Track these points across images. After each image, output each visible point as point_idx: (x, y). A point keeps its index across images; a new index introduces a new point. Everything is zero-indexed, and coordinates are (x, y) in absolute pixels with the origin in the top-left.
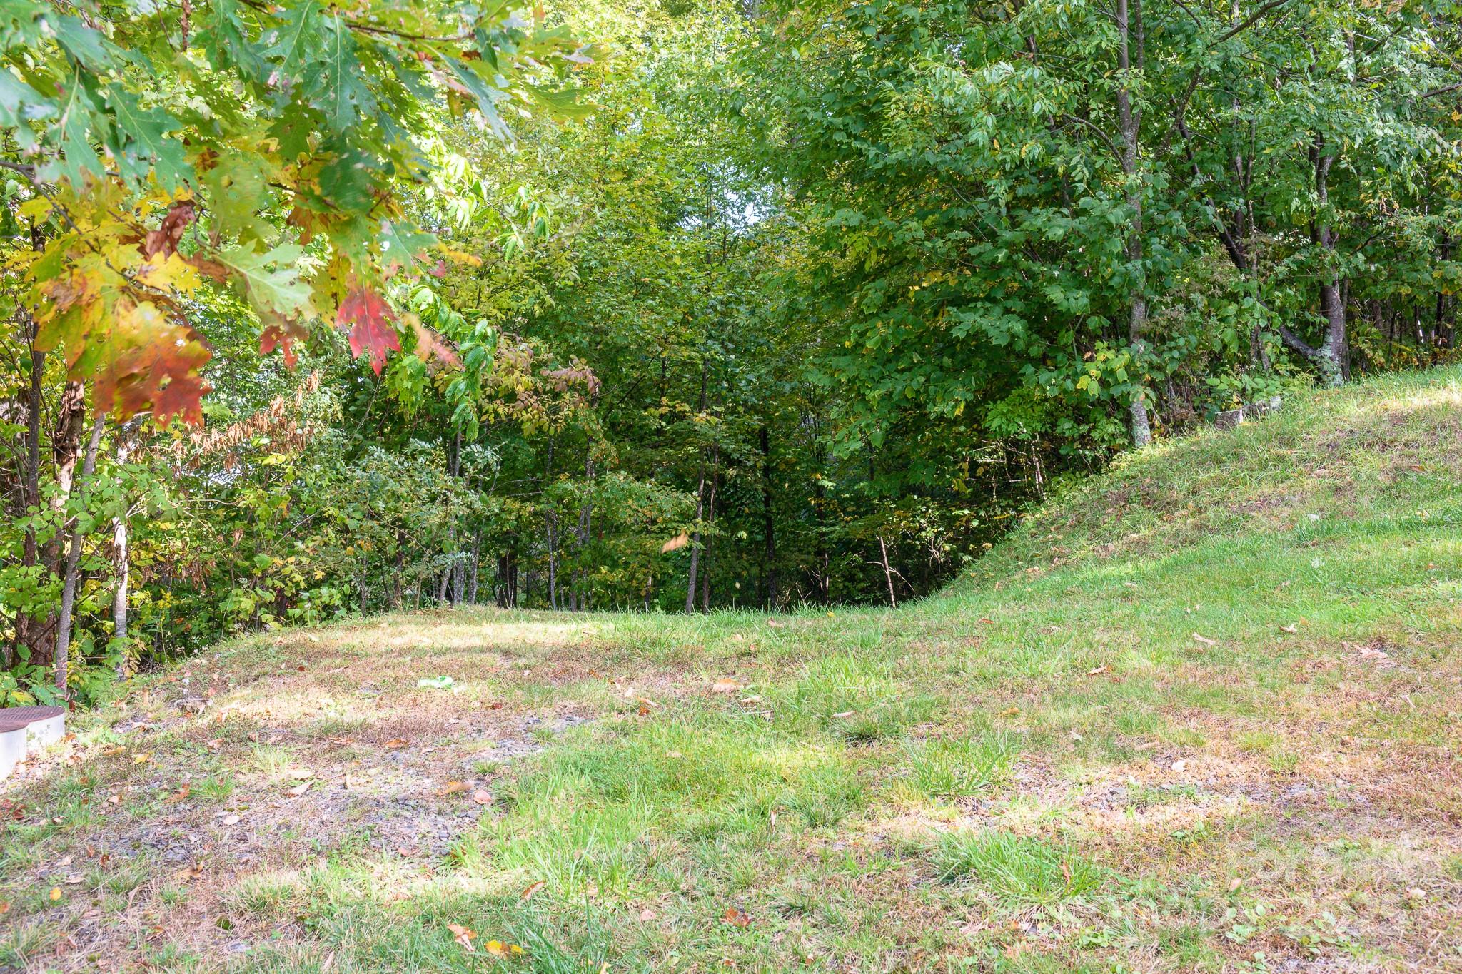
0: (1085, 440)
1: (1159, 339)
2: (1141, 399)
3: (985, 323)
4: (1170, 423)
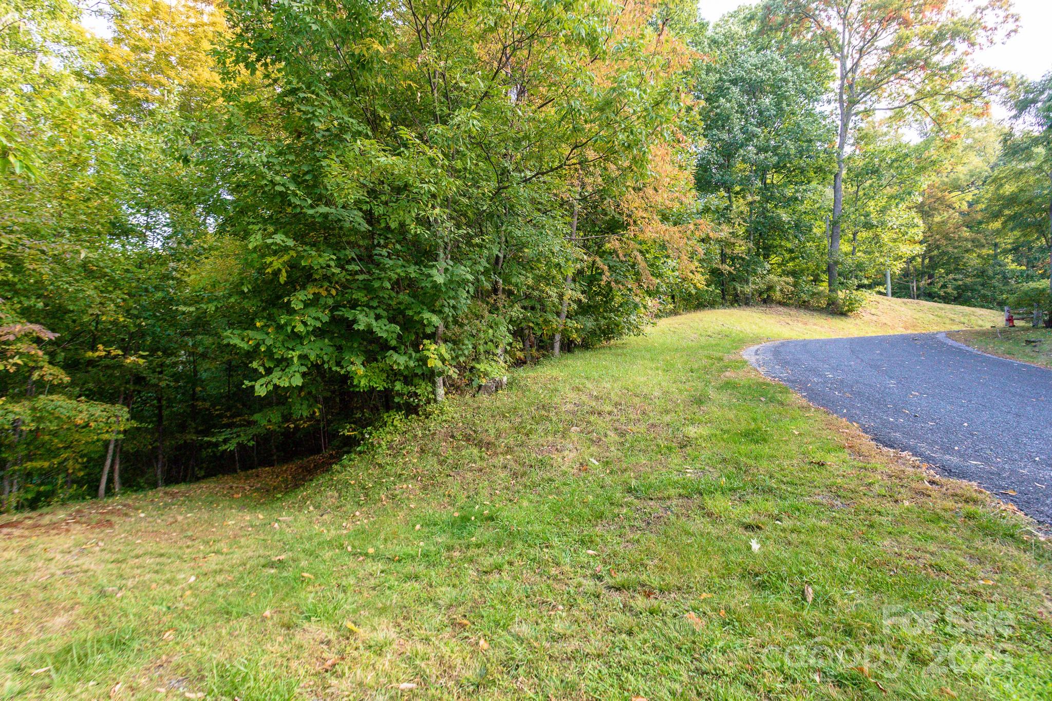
4: (453, 387)
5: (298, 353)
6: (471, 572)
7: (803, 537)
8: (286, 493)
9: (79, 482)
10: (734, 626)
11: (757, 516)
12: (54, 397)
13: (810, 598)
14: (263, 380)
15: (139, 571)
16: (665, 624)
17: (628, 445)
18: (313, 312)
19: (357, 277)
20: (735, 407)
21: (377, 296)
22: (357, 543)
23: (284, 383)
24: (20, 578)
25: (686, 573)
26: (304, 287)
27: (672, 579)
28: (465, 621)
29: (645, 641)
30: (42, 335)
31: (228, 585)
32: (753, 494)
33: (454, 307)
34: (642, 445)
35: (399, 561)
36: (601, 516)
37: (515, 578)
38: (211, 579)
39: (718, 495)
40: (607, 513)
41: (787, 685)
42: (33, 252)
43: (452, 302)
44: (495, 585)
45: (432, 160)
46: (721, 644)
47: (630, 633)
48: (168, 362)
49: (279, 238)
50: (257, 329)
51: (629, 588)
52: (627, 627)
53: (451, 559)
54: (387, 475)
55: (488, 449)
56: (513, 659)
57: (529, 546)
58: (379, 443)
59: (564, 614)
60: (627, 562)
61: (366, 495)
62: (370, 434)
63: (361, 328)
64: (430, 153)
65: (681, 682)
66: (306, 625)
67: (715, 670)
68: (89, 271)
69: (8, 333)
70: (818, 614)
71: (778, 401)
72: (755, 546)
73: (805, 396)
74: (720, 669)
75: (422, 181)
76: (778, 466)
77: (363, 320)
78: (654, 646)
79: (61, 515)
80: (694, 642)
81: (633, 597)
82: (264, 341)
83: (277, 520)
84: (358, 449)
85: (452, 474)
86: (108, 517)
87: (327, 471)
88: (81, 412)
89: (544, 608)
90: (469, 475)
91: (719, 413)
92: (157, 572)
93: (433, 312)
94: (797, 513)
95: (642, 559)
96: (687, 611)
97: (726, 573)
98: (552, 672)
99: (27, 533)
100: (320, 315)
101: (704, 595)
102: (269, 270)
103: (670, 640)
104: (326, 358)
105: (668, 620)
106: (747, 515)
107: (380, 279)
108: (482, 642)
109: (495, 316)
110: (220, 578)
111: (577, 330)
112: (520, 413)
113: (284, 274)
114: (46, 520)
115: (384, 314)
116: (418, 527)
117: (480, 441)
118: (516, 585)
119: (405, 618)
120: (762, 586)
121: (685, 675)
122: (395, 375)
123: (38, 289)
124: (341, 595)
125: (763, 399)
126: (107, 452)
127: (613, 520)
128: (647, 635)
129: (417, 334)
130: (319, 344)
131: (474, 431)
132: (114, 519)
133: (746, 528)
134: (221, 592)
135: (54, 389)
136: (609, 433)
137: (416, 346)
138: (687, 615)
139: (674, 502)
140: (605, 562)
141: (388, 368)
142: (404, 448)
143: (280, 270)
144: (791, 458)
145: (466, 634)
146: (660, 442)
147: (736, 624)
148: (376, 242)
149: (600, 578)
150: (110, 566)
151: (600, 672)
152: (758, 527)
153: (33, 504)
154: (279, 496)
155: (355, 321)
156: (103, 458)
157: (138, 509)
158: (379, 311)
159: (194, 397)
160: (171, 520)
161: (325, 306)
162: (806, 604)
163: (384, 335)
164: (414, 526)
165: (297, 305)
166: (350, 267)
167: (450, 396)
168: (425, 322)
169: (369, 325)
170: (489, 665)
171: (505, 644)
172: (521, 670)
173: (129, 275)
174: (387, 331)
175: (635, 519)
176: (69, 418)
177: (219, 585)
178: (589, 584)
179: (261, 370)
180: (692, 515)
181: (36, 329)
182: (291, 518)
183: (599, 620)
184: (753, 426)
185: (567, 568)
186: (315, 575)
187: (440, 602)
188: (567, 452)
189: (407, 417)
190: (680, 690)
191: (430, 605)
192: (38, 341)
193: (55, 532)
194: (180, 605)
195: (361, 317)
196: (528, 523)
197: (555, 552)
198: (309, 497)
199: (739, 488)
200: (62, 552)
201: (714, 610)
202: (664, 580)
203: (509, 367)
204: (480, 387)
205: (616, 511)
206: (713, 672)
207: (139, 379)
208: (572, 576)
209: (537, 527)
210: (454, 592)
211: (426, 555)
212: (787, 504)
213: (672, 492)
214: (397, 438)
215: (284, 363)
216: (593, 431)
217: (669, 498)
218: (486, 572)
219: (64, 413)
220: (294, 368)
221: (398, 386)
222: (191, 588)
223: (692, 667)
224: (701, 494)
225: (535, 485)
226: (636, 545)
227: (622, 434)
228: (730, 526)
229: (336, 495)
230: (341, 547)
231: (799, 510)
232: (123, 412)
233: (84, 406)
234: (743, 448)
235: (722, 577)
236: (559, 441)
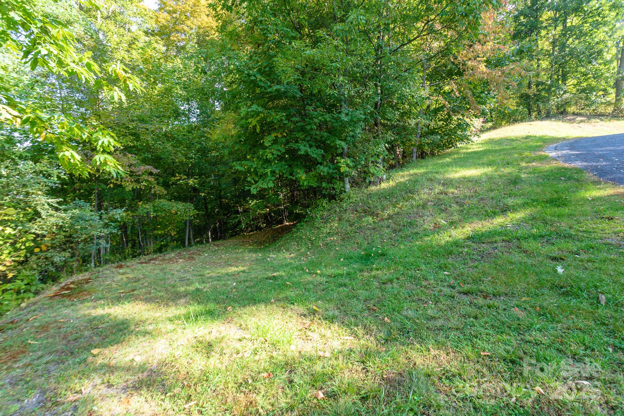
4: (355, 183)
5: (270, 170)
6: (375, 283)
7: (597, 265)
8: (270, 244)
9: (177, 240)
10: (546, 316)
11: (560, 252)
12: (162, 200)
13: (603, 303)
14: (254, 186)
15: (210, 280)
16: (499, 313)
17: (465, 212)
18: (275, 146)
19: (297, 124)
20: (542, 184)
21: (309, 134)
22: (310, 268)
23: (265, 186)
24: (162, 282)
25: (511, 285)
26: (269, 134)
27: (502, 289)
28: (375, 308)
29: (487, 323)
30: (152, 171)
31: (251, 287)
32: (556, 238)
33: (353, 136)
34: (475, 211)
35: (335, 277)
36: (451, 253)
37: (401, 286)
38: (243, 284)
39: (531, 240)
40: (454, 251)
41: (588, 352)
42: (143, 130)
43: (351, 133)
44: (390, 290)
45: (336, 47)
46: (538, 326)
47: (476, 318)
48: (207, 181)
49: (254, 107)
50: (248, 160)
51: (472, 293)
52: (473, 315)
53: (363, 276)
54: (322, 233)
55: (377, 217)
56: (404, 328)
57: (407, 269)
58: (316, 216)
59: (433, 306)
60: (470, 279)
61: (312, 244)
62: (311, 211)
63: (302, 153)
64: (335, 43)
65: (512, 346)
66: (292, 306)
67: (535, 340)
68: (167, 137)
69: (138, 171)
70: (609, 312)
71: (575, 179)
72: (560, 270)
73: (596, 175)
74: (538, 340)
75: (332, 61)
76: (576, 220)
77: (303, 149)
78: (492, 325)
79: (173, 255)
80: (519, 325)
81: (475, 298)
82: (252, 165)
83: (268, 257)
84: (305, 220)
85: (358, 231)
86: (192, 256)
87: (289, 232)
88: (173, 207)
89: (420, 302)
90: (368, 232)
91: (530, 189)
92: (218, 280)
93: (342, 140)
94: (591, 250)
95: (480, 277)
96: (513, 307)
97: (540, 285)
98: (429, 336)
99: (161, 263)
100: (279, 148)
101: (524, 299)
102: (251, 126)
103: (503, 323)
104: (284, 172)
105: (500, 312)
106: (553, 252)
107: (310, 124)
108: (386, 319)
109: (377, 139)
110: (247, 284)
111: (428, 144)
112: (396, 196)
113: (258, 127)
114: (167, 257)
115: (314, 144)
116: (342, 260)
117: (373, 213)
118: (403, 290)
119: (342, 305)
120: (566, 294)
121: (514, 342)
122: (322, 178)
123: (148, 148)
124: (307, 293)
125: (563, 178)
126: (186, 226)
127: (459, 255)
128: (486, 319)
129: (332, 154)
130: (280, 164)
131: (369, 207)
132: (195, 256)
133: (552, 259)
134: (249, 290)
135: (160, 197)
136: (452, 205)
137: (332, 161)
138: (513, 309)
139: (500, 244)
140: (455, 279)
141: (318, 175)
142: (330, 218)
143: (256, 125)
144: (586, 215)
145: (377, 314)
146: (487, 208)
147: (548, 315)
148: (306, 103)
149: (453, 287)
150: (198, 277)
151: (459, 337)
152: (561, 259)
153: (160, 250)
154: (267, 245)
155: (299, 150)
156: (185, 228)
157: (204, 252)
158: (311, 143)
159: (220, 197)
160: (219, 257)
161: (281, 144)
162: (600, 305)
163: (315, 156)
164: (340, 259)
165: (267, 144)
166: (293, 119)
167: (353, 188)
168: (338, 146)
169: (306, 151)
170: (392, 330)
171: (399, 320)
172: (411, 334)
173: (185, 137)
174: (316, 153)
175: (473, 254)
176: (169, 210)
177: (247, 287)
178: (447, 291)
179: (253, 181)
180: (513, 252)
181: (149, 168)
182: (275, 256)
183: (455, 310)
184: (556, 196)
185: (432, 281)
186: (292, 283)
187: (360, 298)
188: (426, 217)
189: (330, 202)
190: (512, 350)
191: (355, 299)
192: (151, 174)
193: (172, 262)
194: (232, 296)
195: (302, 147)
196: (406, 257)
197: (424, 273)
198: (282, 245)
199: (546, 235)
200: (177, 271)
201: (531, 307)
202: (495, 289)
203: (386, 169)
204: (370, 182)
205: (460, 250)
206: (534, 341)
207: (195, 190)
208: (436, 286)
209: (411, 259)
210: (367, 293)
211: (348, 274)
212: (583, 244)
213: (498, 238)
214: (325, 213)
215: (263, 176)
216: (442, 204)
217: (496, 242)
218: (384, 283)
219: (166, 207)
220: (269, 178)
221: (324, 185)
222: (235, 288)
223: (519, 338)
224: (518, 239)
225: (407, 236)
226: (475, 269)
227: (461, 205)
228: (540, 259)
229: (296, 244)
230: (303, 269)
231: (593, 248)
232: (190, 206)
233: (174, 204)
234: (549, 211)
235: (537, 288)
236: (420, 211)
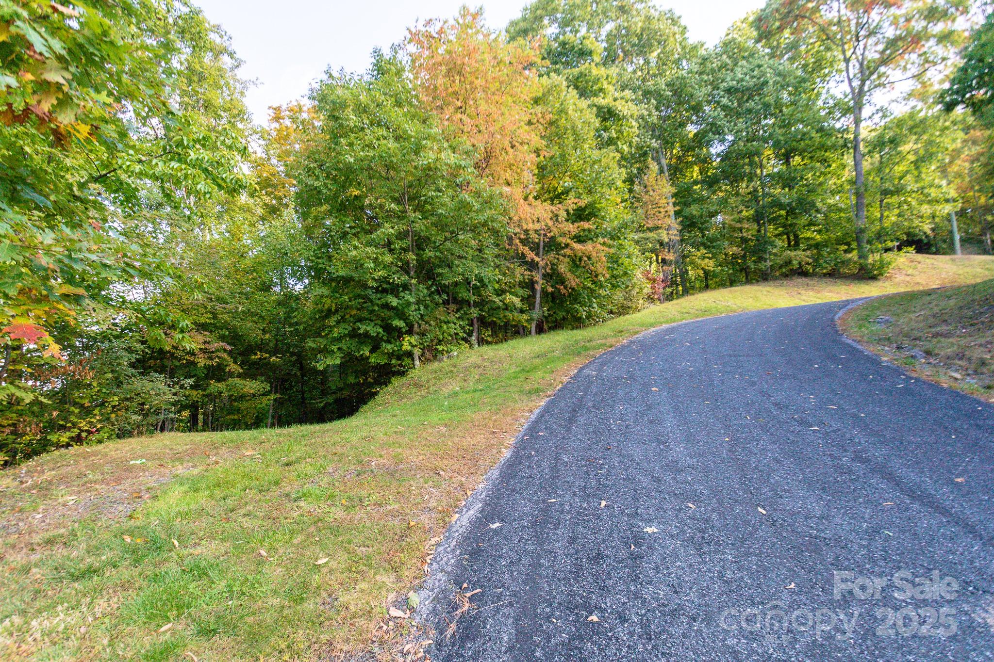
0: (400, 365)
1: (423, 334)
2: (417, 352)
3: (368, 329)
12: (237, 380)
18: (343, 325)
30: (227, 348)
50: (323, 337)
69: (213, 348)
88: (246, 385)
100: (347, 327)
122: (390, 355)
129: (399, 332)
135: (235, 375)
141: (386, 352)
163: (376, 334)
167: (423, 365)
176: (242, 389)
181: (225, 345)
192: (226, 351)
207: (276, 368)
219: (239, 386)
220: (336, 355)
221: (393, 362)
233: (248, 383)
